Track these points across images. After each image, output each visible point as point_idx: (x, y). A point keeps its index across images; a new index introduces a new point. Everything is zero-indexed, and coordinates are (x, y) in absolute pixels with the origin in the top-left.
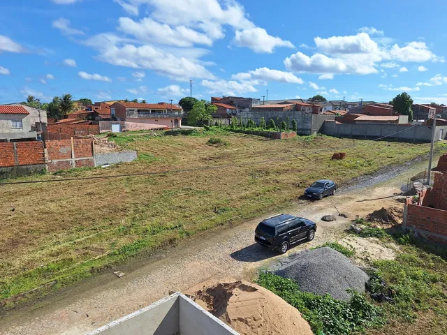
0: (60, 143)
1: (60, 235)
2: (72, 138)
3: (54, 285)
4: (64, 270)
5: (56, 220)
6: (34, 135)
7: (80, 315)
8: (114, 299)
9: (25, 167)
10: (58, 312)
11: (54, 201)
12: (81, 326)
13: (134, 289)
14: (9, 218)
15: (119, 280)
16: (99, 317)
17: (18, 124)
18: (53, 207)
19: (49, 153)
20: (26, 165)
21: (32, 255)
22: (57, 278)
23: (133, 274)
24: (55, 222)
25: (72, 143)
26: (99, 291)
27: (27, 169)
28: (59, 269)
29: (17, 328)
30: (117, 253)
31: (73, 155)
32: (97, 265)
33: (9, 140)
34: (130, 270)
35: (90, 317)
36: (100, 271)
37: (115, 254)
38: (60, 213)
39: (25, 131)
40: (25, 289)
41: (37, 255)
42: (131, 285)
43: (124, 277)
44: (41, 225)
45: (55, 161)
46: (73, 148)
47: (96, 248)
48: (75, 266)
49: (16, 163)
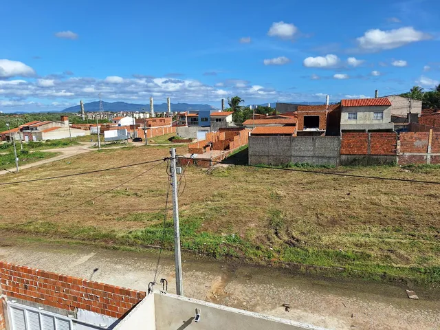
0: (415, 135)
1: (374, 229)
2: (431, 130)
3: (342, 271)
4: (358, 262)
5: (380, 213)
6: (392, 126)
7: (347, 311)
8: (388, 316)
9: (375, 157)
10: (330, 297)
11: (388, 194)
12: (341, 321)
13: (418, 321)
14: (343, 200)
15: (407, 301)
16: (361, 324)
17: (379, 115)
18: (383, 199)
19: (402, 145)
20: (377, 155)
21: (340, 238)
22: (347, 266)
23: (428, 303)
24: (377, 215)
25: (431, 136)
26: (378, 300)
27: (377, 159)
28: (354, 260)
29: (296, 291)
30: (423, 271)
31: (429, 149)
32: (391, 273)
33: (367, 130)
34: (428, 298)
35: (354, 318)
36: (392, 281)
37: (419, 271)
38: (387, 208)
39: (385, 122)
40: (319, 264)
41: (345, 240)
42: (417, 314)
43: (416, 302)
44: (363, 214)
45: (407, 154)
46: (430, 141)
47: (402, 256)
48: (370, 263)
49: (369, 152)
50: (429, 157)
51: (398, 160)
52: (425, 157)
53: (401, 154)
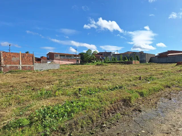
0: (12, 54)
25: (20, 55)
31: (21, 63)
45: (8, 66)
50: (21, 67)
51: (2, 69)
52: (19, 67)
53: (5, 65)
